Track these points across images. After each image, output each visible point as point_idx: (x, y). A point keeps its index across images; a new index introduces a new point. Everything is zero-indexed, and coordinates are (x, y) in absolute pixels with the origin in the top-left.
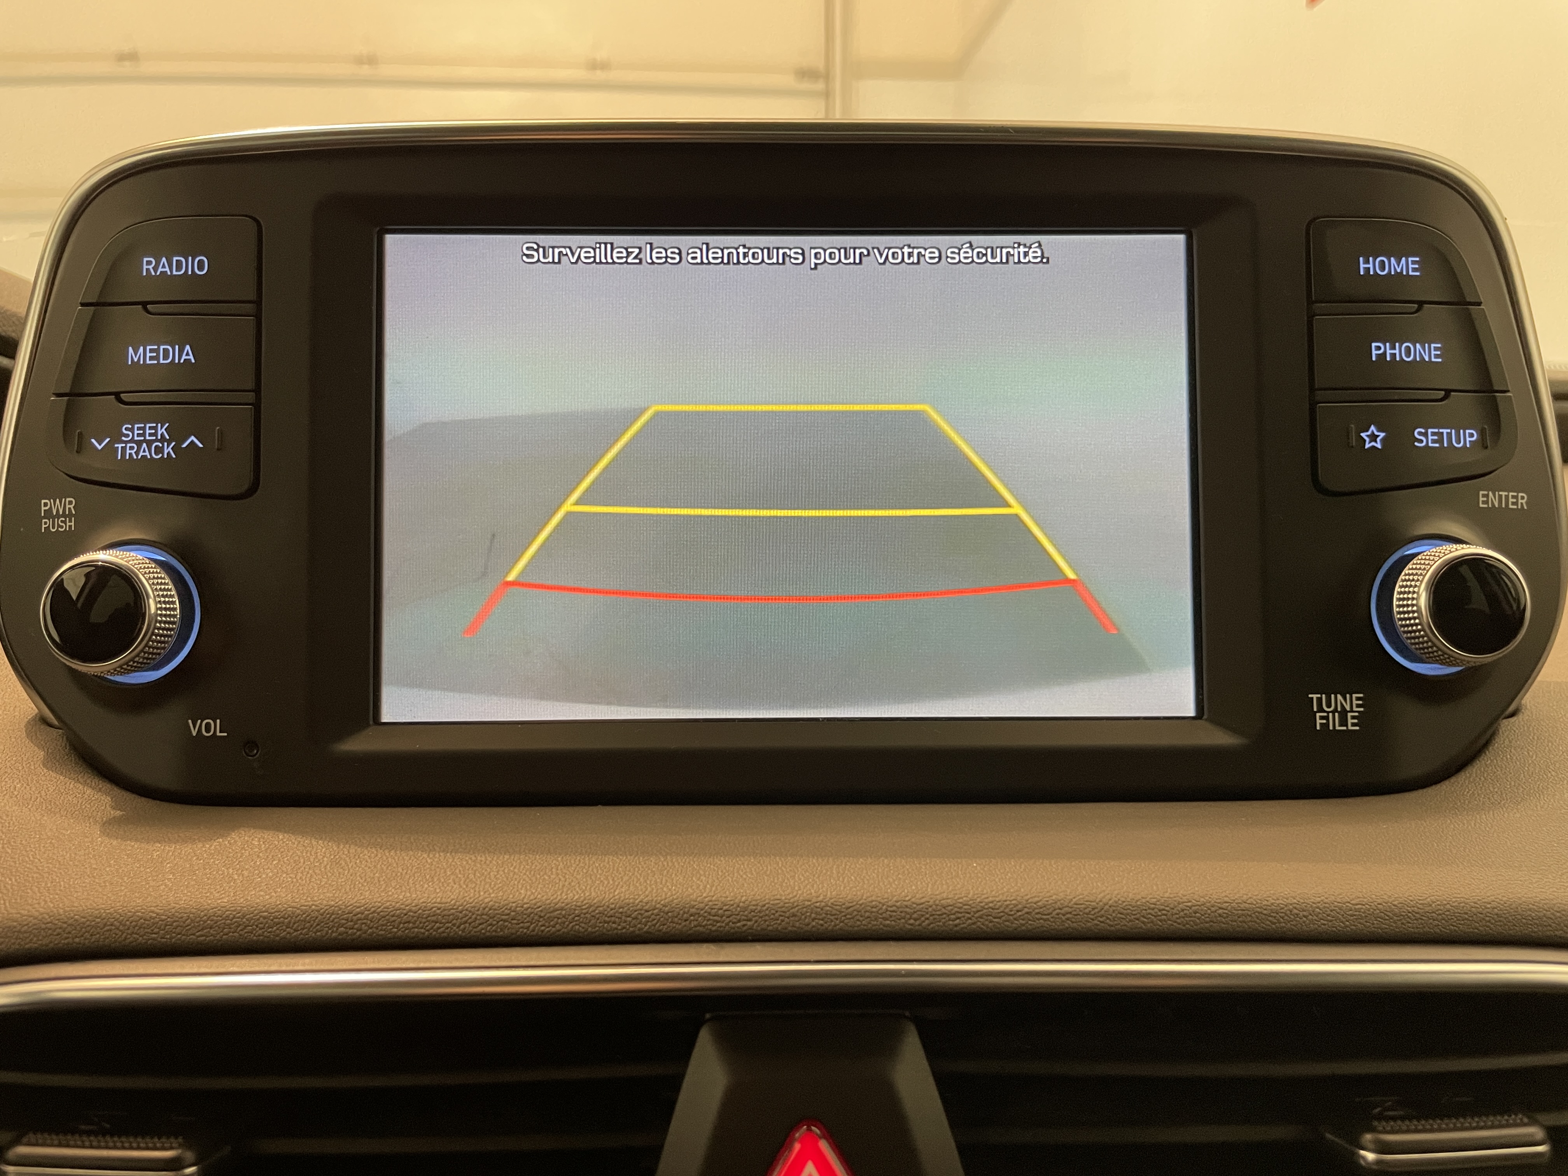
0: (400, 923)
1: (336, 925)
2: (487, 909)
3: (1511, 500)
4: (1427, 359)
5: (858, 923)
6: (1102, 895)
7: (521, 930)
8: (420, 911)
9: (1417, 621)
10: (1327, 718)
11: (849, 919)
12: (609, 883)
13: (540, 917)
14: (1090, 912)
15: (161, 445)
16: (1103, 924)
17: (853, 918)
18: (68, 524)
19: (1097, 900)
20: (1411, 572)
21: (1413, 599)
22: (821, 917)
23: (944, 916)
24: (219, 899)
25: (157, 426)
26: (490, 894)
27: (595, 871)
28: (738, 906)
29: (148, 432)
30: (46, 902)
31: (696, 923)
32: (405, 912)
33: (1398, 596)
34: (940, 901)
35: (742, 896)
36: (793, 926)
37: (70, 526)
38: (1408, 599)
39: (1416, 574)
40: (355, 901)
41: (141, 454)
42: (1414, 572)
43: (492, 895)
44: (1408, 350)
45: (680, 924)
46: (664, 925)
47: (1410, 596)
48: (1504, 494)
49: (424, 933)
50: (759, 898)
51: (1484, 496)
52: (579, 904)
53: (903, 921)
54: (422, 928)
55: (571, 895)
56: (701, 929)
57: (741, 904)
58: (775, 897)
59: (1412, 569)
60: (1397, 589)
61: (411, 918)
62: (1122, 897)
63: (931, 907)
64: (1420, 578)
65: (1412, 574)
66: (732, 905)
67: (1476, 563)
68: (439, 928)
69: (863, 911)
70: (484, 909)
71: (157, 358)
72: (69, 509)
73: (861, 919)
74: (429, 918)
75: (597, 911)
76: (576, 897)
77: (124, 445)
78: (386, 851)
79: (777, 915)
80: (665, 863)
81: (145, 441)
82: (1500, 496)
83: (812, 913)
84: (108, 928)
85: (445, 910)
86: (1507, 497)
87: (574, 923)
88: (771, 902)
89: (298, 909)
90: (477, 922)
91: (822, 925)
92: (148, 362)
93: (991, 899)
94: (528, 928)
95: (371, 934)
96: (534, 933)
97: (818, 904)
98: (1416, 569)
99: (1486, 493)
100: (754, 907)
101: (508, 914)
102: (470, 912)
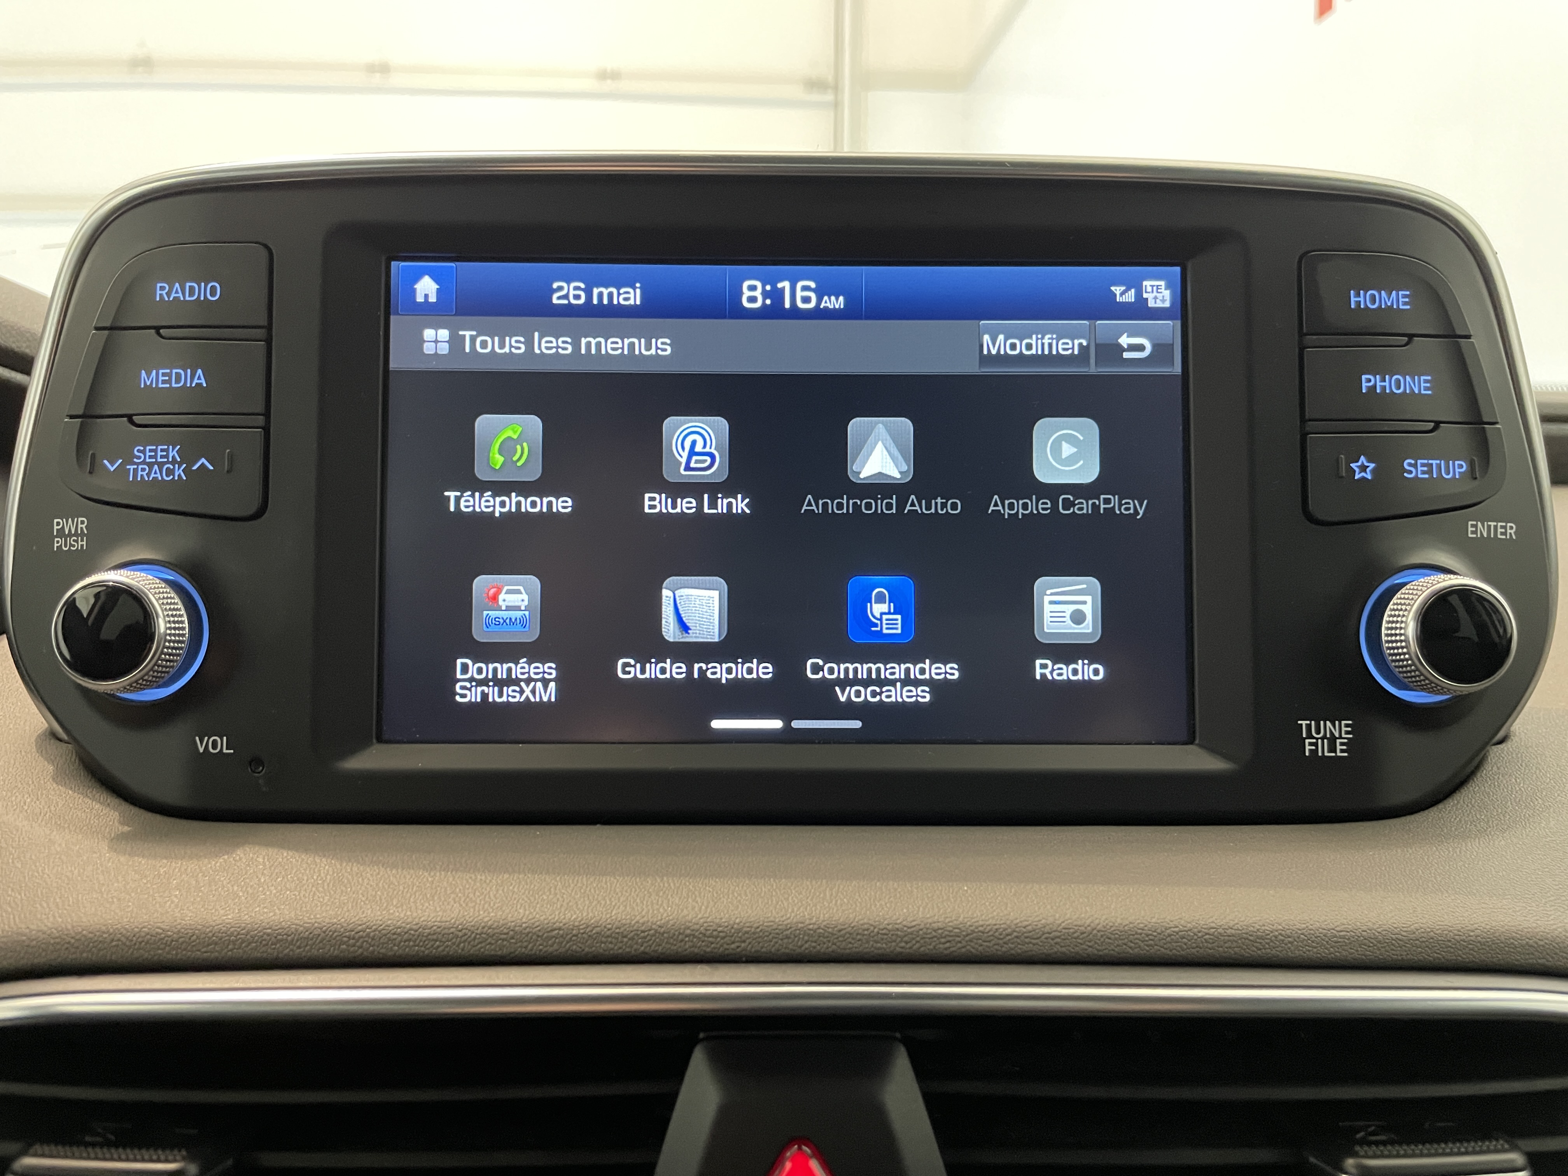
0: (401, 941)
1: (338, 943)
2: (486, 928)
3: (1500, 530)
4: (1417, 392)
5: (850, 946)
6: (1090, 920)
7: (519, 949)
8: (420, 930)
9: (1405, 650)
10: (1316, 744)
11: (842, 941)
12: (606, 903)
13: (538, 936)
14: (1078, 936)
15: (172, 467)
16: (1090, 949)
17: (845, 941)
18: (80, 543)
19: (1086, 925)
20: (1399, 601)
21: (1401, 628)
22: (814, 939)
23: (935, 939)
24: (224, 916)
25: (168, 448)
26: (489, 913)
27: (592, 891)
28: (732, 928)
29: (159, 454)
30: (54, 917)
31: (691, 944)
32: (406, 930)
33: (1386, 625)
34: (930, 924)
35: (737, 918)
36: (785, 948)
37: (82, 546)
38: (1396, 628)
39: (1405, 604)
40: (357, 918)
41: (153, 475)
42: (1403, 601)
43: (492, 914)
44: (1398, 382)
45: (675, 945)
46: (659, 945)
47: (1398, 625)
48: (1492, 524)
49: (423, 952)
50: (753, 919)
51: (1472, 526)
52: (576, 924)
53: (894, 944)
54: (422, 946)
55: (569, 914)
56: (696, 950)
57: (735, 926)
58: (769, 920)
59: (1401, 598)
60: (1386, 618)
61: (411, 936)
62: (1110, 922)
63: (921, 930)
64: (1408, 608)
65: (1401, 604)
66: (727, 927)
67: (1465, 594)
68: (438, 947)
69: (855, 934)
70: (483, 928)
71: (169, 382)
72: (82, 528)
73: (853, 942)
74: (430, 937)
75: (594, 932)
76: (574, 916)
77: (136, 467)
78: (388, 869)
79: (771, 937)
80: (662, 885)
81: (156, 463)
82: (1489, 527)
83: (804, 935)
84: (114, 943)
85: (445, 928)
86: (1496, 527)
87: (571, 943)
88: (765, 924)
89: (301, 926)
90: (477, 941)
91: (814, 947)
92: (161, 386)
93: (981, 923)
94: (526, 947)
95: (373, 952)
96: (533, 952)
97: (811, 927)
98: (1404, 598)
99: (1475, 523)
100: (748, 929)
101: (507, 934)
102: (469, 930)
